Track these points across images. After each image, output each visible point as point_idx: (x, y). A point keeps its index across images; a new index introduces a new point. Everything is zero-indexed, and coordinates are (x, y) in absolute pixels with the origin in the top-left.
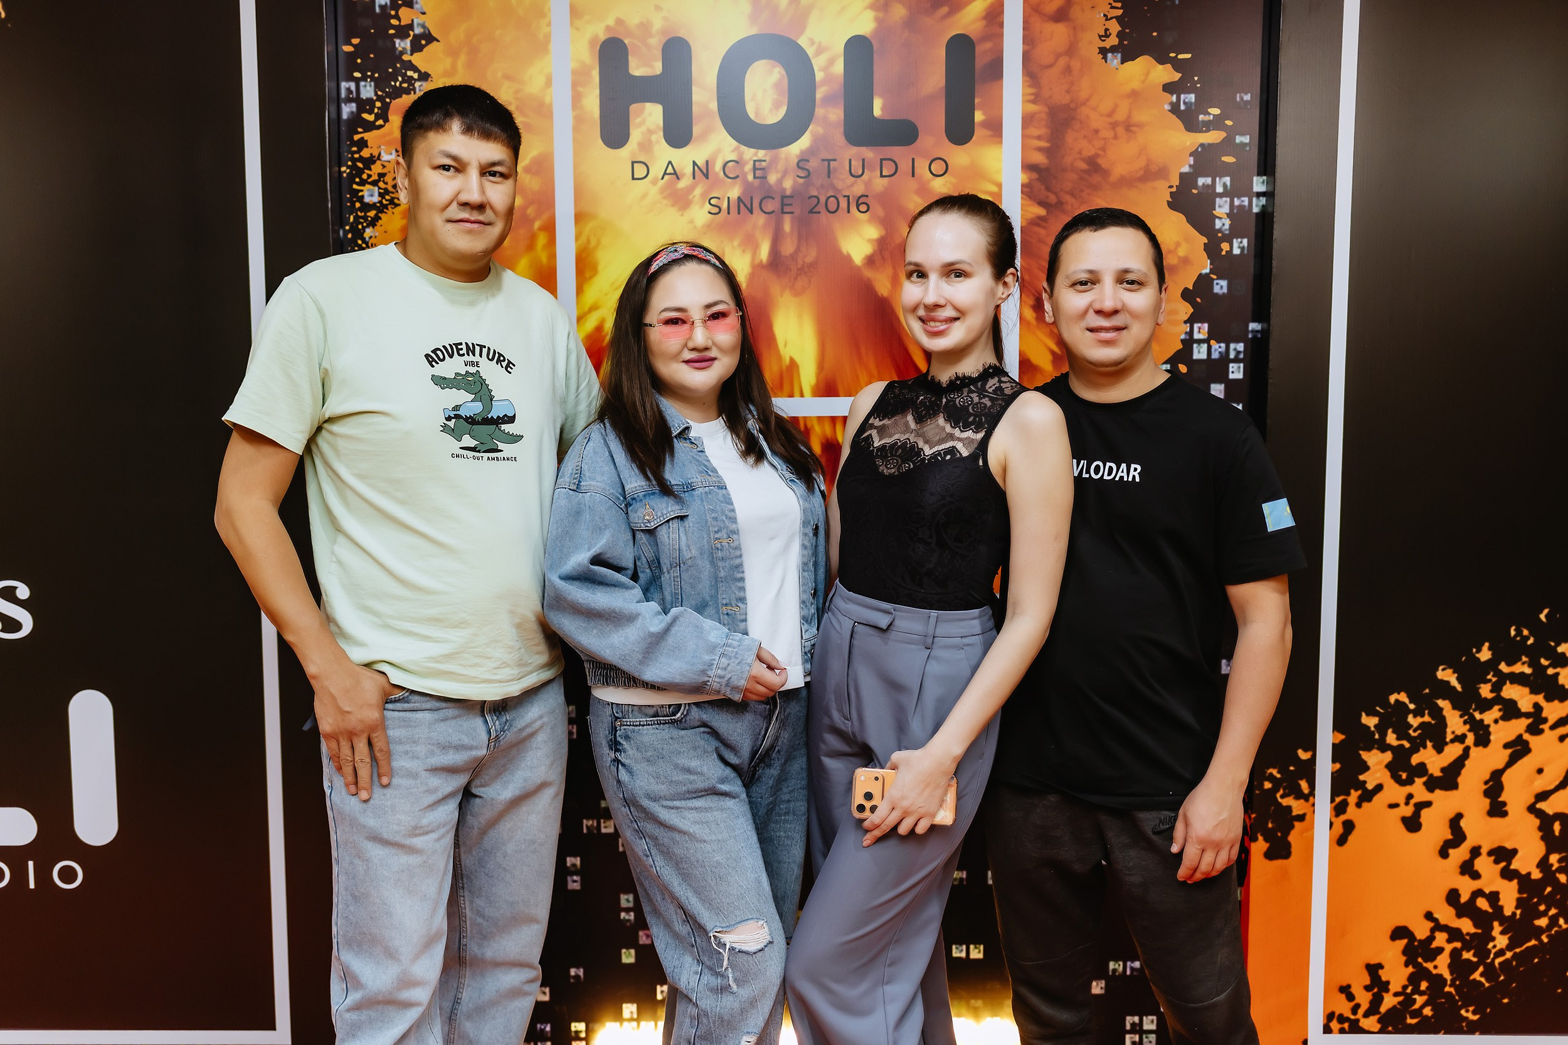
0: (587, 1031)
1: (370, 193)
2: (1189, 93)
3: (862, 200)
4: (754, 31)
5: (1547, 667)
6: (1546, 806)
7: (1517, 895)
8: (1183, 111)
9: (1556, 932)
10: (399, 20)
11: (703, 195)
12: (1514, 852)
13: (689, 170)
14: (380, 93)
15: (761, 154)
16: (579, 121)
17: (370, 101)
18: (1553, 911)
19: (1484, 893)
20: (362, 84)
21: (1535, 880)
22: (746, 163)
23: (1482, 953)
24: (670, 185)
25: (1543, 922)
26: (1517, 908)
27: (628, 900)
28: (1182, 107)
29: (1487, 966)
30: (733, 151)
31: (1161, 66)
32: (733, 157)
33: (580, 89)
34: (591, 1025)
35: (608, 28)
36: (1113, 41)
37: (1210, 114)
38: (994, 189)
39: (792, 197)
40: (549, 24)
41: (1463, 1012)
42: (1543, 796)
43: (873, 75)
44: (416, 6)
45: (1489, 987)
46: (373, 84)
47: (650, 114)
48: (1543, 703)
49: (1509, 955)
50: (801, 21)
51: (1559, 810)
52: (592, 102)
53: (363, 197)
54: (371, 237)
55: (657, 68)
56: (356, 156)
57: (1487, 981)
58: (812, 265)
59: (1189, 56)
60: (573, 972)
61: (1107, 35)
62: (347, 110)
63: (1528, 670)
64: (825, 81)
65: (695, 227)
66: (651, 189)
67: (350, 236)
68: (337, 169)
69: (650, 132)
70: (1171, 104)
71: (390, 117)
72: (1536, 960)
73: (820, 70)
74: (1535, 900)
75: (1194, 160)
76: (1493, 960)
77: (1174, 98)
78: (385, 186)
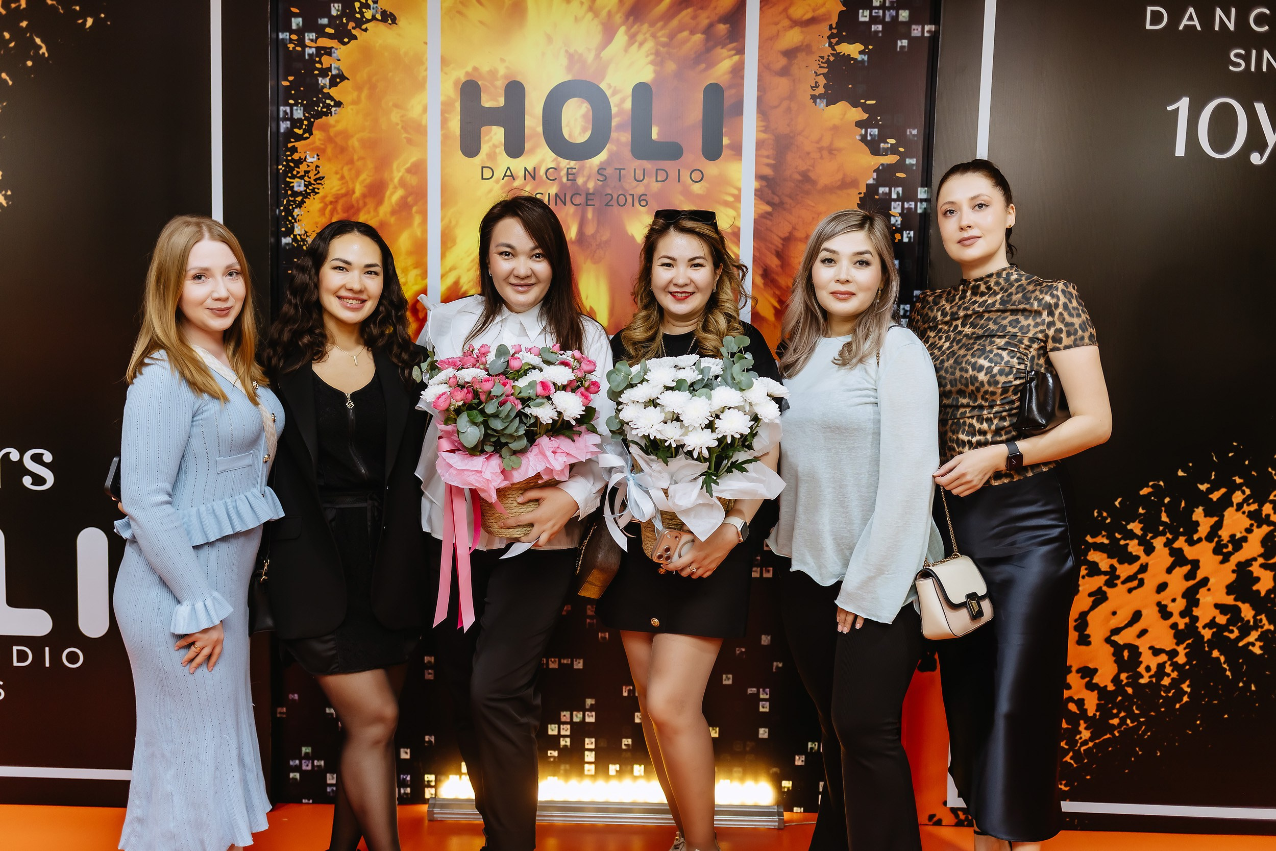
0: (436, 781)
1: (298, 184)
2: (874, 127)
3: (642, 198)
4: (568, 78)
5: (1120, 539)
6: (1120, 639)
7: (1097, 702)
8: (870, 140)
9: (1124, 729)
10: (322, 64)
12: (1096, 671)
13: (522, 173)
14: (307, 115)
15: (572, 163)
16: (445, 138)
17: (300, 121)
18: (1122, 714)
20: (295, 108)
21: (1110, 691)
22: (562, 170)
23: (1072, 743)
24: (508, 184)
25: (1115, 721)
26: (1097, 711)
28: (869, 138)
29: (1075, 752)
30: (553, 161)
31: (854, 109)
32: (553, 165)
33: (447, 115)
34: (439, 777)
35: (467, 73)
36: (821, 90)
37: (888, 143)
38: (736, 192)
39: (594, 194)
40: (426, 70)
42: (1116, 631)
43: (651, 111)
44: (333, 55)
45: (1076, 767)
46: (302, 108)
47: (495, 134)
48: (1117, 565)
49: (1091, 744)
50: (602, 72)
51: (1127, 642)
52: (455, 125)
53: (293, 186)
54: (298, 215)
55: (501, 102)
56: (289, 158)
57: (1075, 763)
58: (606, 243)
59: (874, 102)
60: (427, 738)
61: (816, 86)
62: (284, 126)
63: (1106, 541)
64: (618, 114)
66: (494, 186)
67: (283, 214)
68: (276, 167)
69: (495, 146)
70: (861, 135)
71: (313, 132)
72: (1110, 749)
73: (615, 106)
74: (1110, 706)
75: (877, 175)
76: (1080, 747)
77: (863, 131)
78: (309, 180)
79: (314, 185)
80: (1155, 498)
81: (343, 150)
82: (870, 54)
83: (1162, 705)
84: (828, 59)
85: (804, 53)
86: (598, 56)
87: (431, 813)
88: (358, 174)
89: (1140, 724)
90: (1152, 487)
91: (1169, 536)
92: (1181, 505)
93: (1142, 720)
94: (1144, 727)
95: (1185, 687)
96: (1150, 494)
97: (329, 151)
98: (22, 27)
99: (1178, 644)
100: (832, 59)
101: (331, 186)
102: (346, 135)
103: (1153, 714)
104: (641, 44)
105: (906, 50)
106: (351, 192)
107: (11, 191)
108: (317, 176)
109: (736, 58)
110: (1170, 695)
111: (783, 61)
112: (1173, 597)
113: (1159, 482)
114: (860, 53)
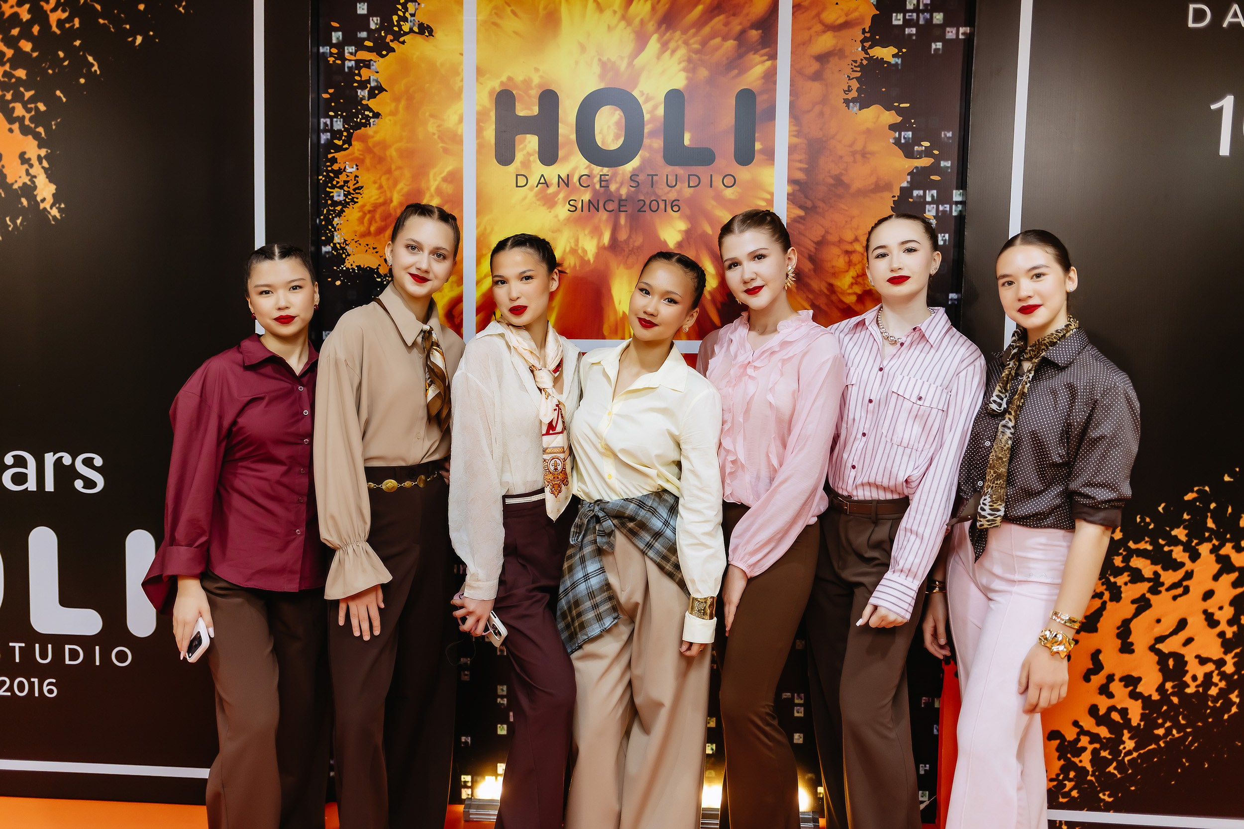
0: (472, 782)
1: (337, 194)
2: (908, 130)
3: (675, 203)
4: (602, 86)
5: (1164, 546)
6: (1164, 647)
7: (1141, 711)
8: (903, 143)
9: (1170, 739)
10: (361, 77)
11: (565, 198)
12: (1139, 679)
13: (555, 180)
14: (346, 126)
15: (605, 170)
16: (481, 147)
17: (340, 132)
18: (1168, 724)
19: (1117, 708)
20: (335, 120)
21: (1154, 701)
22: (595, 176)
23: (1116, 753)
24: (542, 191)
25: (1161, 732)
26: (1141, 720)
27: (502, 690)
28: (903, 141)
29: (1119, 762)
30: (586, 168)
31: (888, 112)
32: (586, 172)
33: (482, 124)
34: (475, 777)
35: (502, 83)
36: (854, 94)
37: (922, 146)
38: (768, 197)
39: (627, 200)
40: (462, 80)
41: (1101, 795)
42: (1161, 639)
43: (684, 117)
44: (372, 67)
45: (1120, 778)
46: (342, 120)
47: (530, 142)
48: (1161, 572)
49: (1135, 755)
50: (635, 80)
51: (1172, 650)
52: (490, 134)
53: (333, 196)
54: (338, 224)
55: (535, 110)
56: (330, 169)
57: (1119, 773)
58: (639, 248)
59: (908, 105)
60: (463, 739)
61: (849, 90)
62: (324, 137)
63: (1149, 548)
64: (650, 121)
65: (559, 220)
66: (528, 194)
67: (323, 223)
68: (316, 177)
69: (529, 154)
70: (895, 138)
71: (353, 143)
72: (1155, 760)
73: (647, 113)
74: (1155, 715)
75: (911, 179)
76: (1124, 758)
77: (897, 135)
78: (348, 189)
79: (353, 194)
80: (1200, 503)
81: (381, 160)
82: (903, 57)
83: (1210, 716)
84: (861, 63)
85: (837, 58)
86: (630, 64)
87: (467, 814)
88: (396, 183)
89: (1187, 735)
90: (1197, 492)
91: (1215, 542)
92: (1227, 511)
93: (1188, 730)
94: (1190, 738)
95: (1234, 697)
96: (1195, 500)
97: (368, 161)
98: (76, 46)
99: (1225, 653)
100: (865, 62)
101: (370, 195)
102: (384, 145)
103: (1200, 724)
104: (673, 52)
105: (941, 52)
106: (389, 201)
107: (65, 204)
108: (356, 186)
109: (768, 63)
110: (1218, 705)
111: (815, 66)
112: (1221, 605)
113: (1204, 487)
114: (894, 56)
